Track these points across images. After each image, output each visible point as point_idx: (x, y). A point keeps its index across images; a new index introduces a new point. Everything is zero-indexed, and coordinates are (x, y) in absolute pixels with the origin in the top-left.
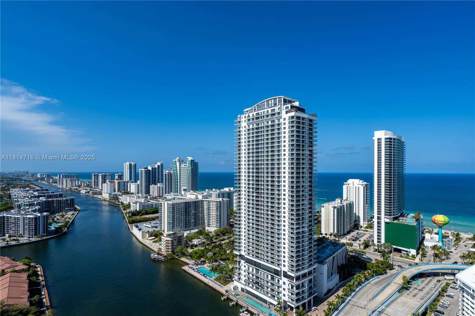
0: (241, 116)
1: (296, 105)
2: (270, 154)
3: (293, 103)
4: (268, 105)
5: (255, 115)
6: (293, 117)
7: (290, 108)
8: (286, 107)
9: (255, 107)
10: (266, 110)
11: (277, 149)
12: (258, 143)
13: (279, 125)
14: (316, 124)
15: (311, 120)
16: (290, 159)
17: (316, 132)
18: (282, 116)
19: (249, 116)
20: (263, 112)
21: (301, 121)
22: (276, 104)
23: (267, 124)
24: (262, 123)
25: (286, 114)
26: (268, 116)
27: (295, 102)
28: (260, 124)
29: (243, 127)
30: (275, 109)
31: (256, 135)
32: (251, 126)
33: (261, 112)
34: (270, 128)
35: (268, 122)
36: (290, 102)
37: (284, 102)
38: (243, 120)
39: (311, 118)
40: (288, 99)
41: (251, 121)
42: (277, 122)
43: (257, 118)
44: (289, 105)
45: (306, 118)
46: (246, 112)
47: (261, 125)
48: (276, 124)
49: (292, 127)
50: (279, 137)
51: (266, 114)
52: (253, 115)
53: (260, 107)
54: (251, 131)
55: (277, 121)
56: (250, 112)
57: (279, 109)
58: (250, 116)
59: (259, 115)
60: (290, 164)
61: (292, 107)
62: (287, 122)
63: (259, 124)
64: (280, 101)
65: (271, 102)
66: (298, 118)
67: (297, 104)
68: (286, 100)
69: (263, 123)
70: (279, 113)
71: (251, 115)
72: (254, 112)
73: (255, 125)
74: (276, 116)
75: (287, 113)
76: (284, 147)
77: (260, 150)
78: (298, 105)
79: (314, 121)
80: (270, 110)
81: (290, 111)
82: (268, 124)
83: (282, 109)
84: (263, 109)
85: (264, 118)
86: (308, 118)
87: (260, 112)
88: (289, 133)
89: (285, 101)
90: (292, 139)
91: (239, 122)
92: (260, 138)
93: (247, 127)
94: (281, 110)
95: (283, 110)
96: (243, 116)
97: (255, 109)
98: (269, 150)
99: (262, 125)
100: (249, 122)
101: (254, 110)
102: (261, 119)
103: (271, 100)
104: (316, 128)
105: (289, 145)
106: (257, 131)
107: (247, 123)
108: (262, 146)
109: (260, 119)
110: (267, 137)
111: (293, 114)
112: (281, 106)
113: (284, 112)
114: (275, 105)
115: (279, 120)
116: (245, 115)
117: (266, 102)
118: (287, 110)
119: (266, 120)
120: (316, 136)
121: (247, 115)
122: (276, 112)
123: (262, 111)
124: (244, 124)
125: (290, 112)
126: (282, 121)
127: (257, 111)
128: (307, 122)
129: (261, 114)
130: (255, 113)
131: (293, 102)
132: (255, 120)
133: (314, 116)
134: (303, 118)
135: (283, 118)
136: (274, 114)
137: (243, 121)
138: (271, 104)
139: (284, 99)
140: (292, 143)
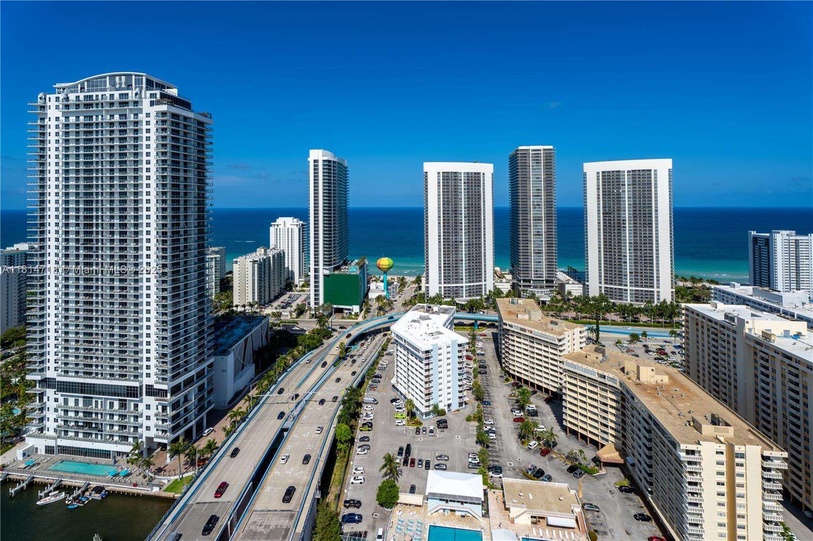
0: (48, 96)
1: (172, 93)
2: (117, 174)
3: (166, 90)
4: (113, 84)
5: (82, 98)
6: (164, 114)
7: (158, 96)
8: (151, 94)
9: (83, 84)
10: (108, 93)
11: (133, 167)
12: (91, 153)
13: (136, 123)
14: (211, 130)
15: (201, 123)
16: (160, 186)
17: (211, 143)
18: (142, 109)
19: (68, 98)
20: (102, 95)
21: (182, 122)
22: (132, 85)
23: (110, 119)
24: (100, 117)
25: (151, 106)
26: (112, 104)
27: (170, 88)
28: (94, 117)
29: (53, 119)
30: (128, 94)
31: (85, 137)
32: (72, 119)
33: (97, 96)
34: (116, 128)
35: (112, 116)
36: (160, 86)
37: (147, 84)
38: (52, 103)
39: (202, 119)
40: (155, 80)
41: (72, 109)
42: (131, 118)
43: (87, 106)
44: (158, 92)
45: (190, 118)
46: (61, 90)
47: (97, 119)
48: (130, 121)
49: (164, 130)
50: (137, 145)
51: (108, 100)
52: (78, 97)
53: (93, 86)
54: (72, 129)
55: (132, 115)
56: (72, 92)
57: (136, 94)
58: (70, 99)
59: (92, 100)
60: (160, 194)
61: (163, 96)
62: (153, 120)
63: (92, 116)
64: (139, 82)
65: (120, 79)
66: (174, 115)
67: (174, 92)
68: (153, 81)
69: (102, 116)
70: (136, 103)
71: (72, 97)
72: (81, 92)
73: (82, 118)
74: (129, 107)
75: (152, 104)
76: (147, 164)
77: (94, 167)
78: (177, 95)
79: (207, 126)
80: (117, 94)
81: (158, 103)
82: (112, 120)
83: (143, 96)
84: (101, 90)
85: (102, 107)
86: (194, 119)
87: (94, 94)
88: (157, 139)
89: (150, 84)
90: (164, 150)
91: (43, 107)
92: (94, 144)
93: (62, 119)
94: (141, 98)
95: (146, 98)
96: (53, 97)
97: (84, 88)
98: (115, 167)
99: (100, 120)
100: (66, 110)
101: (81, 88)
102: (97, 107)
103: (120, 76)
104: (211, 137)
105: (157, 161)
106: (86, 129)
107: (63, 113)
108: (99, 160)
109: (94, 109)
110: (111, 144)
111: (164, 108)
112: (141, 92)
113: (146, 103)
114: (129, 86)
115: (137, 115)
116: (57, 95)
117: (108, 78)
118: (154, 99)
119: (107, 111)
120: (211, 150)
121: (62, 96)
122: (130, 99)
123: (100, 94)
124: (53, 113)
125: (158, 105)
126: (142, 116)
127: (88, 91)
128: (194, 126)
129: (97, 99)
130: (82, 96)
131: (168, 88)
132: (82, 109)
133: (206, 117)
134: (185, 118)
135: (145, 112)
136: (127, 103)
137: (53, 107)
138: (121, 84)
139: (147, 80)
140: (163, 158)
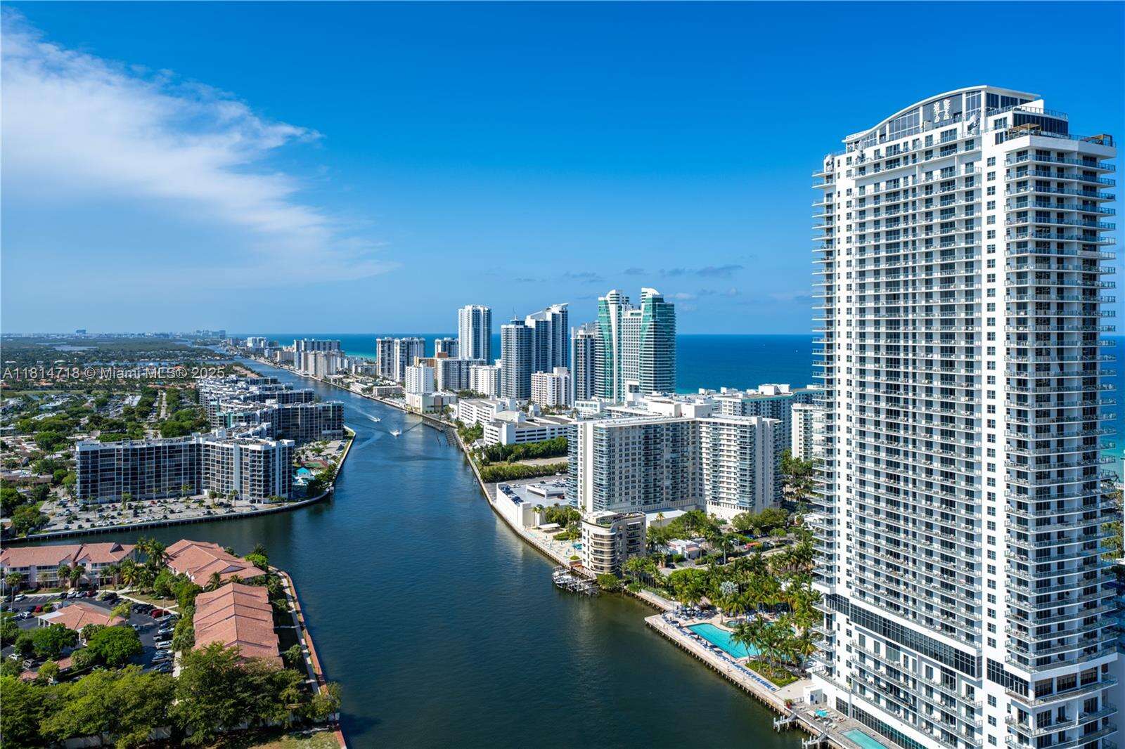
0: (836, 159)
1: (1033, 111)
2: (937, 275)
3: (1023, 107)
4: (930, 118)
5: (883, 153)
6: (1021, 154)
7: (1010, 122)
8: (996, 121)
9: (883, 128)
10: (922, 136)
11: (964, 260)
12: (897, 241)
13: (970, 180)
14: (1112, 169)
15: (1090, 159)
16: (1014, 293)
17: (1112, 198)
18: (980, 152)
19: (863, 156)
20: (914, 141)
21: (1054, 163)
22: (961, 113)
23: (927, 180)
24: (910, 178)
25: (997, 143)
26: (929, 153)
27: (1027, 101)
28: (902, 180)
29: (843, 193)
30: (955, 130)
31: (888, 216)
32: (870, 189)
33: (906, 144)
34: (937, 193)
35: (929, 174)
36: (1009, 102)
37: (988, 104)
38: (842, 169)
39: (1093, 149)
40: (1001, 92)
41: (870, 173)
42: (962, 171)
43: (891, 163)
44: (1009, 115)
45: (1070, 153)
46: (853, 145)
47: (906, 183)
48: (959, 179)
49: (1022, 184)
50: (972, 220)
51: (923, 147)
52: (877, 152)
53: (899, 128)
54: (870, 205)
55: (963, 167)
56: (868, 145)
57: (970, 128)
58: (866, 157)
59: (899, 152)
60: (1014, 309)
61: (1020, 120)
62: (1000, 168)
63: (898, 179)
64: (973, 104)
65: (942, 107)
66: (1042, 153)
67: (1036, 107)
68: (997, 96)
69: (914, 176)
70: (969, 143)
71: (869, 153)
72: (881, 143)
73: (883, 185)
74: (959, 153)
75: (999, 139)
76: (989, 252)
77: (901, 264)
78: (1042, 112)
79: (1102, 161)
80: (936, 134)
81: (1011, 135)
82: (930, 181)
83: (982, 128)
84: (910, 133)
85: (914, 162)
86: (1079, 153)
87: (901, 141)
88: (1008, 205)
89: (992, 101)
90: (1021, 224)
91: (830, 177)
92: (902, 226)
93: (856, 191)
94: (978, 132)
95: (986, 130)
96: (843, 158)
97: (885, 135)
98: (934, 262)
99: (910, 185)
100: (861, 176)
101: (881, 136)
102: (907, 163)
103: (941, 100)
104: (1112, 183)
105: (1008, 245)
106: (890, 203)
107: (857, 180)
108: (910, 251)
109: (902, 166)
110: (929, 223)
111: (1023, 142)
112: (978, 120)
113: (988, 138)
114: (956, 115)
115: (972, 164)
116: (848, 155)
117: (921, 109)
118: (1003, 130)
119: (922, 166)
120: (1112, 212)
121: (855, 155)
122: (959, 138)
123: (910, 139)
124: (844, 183)
125: (1012, 138)
126: (981, 167)
127: (892, 139)
128: (1077, 167)
129: (907, 150)
130: (883, 148)
131: (1023, 102)
132: (883, 169)
133: (1102, 143)
134: (1061, 155)
135: (985, 156)
136: (954, 147)
137: (843, 175)
138: (942, 115)
139: (988, 95)
140: (1020, 239)
